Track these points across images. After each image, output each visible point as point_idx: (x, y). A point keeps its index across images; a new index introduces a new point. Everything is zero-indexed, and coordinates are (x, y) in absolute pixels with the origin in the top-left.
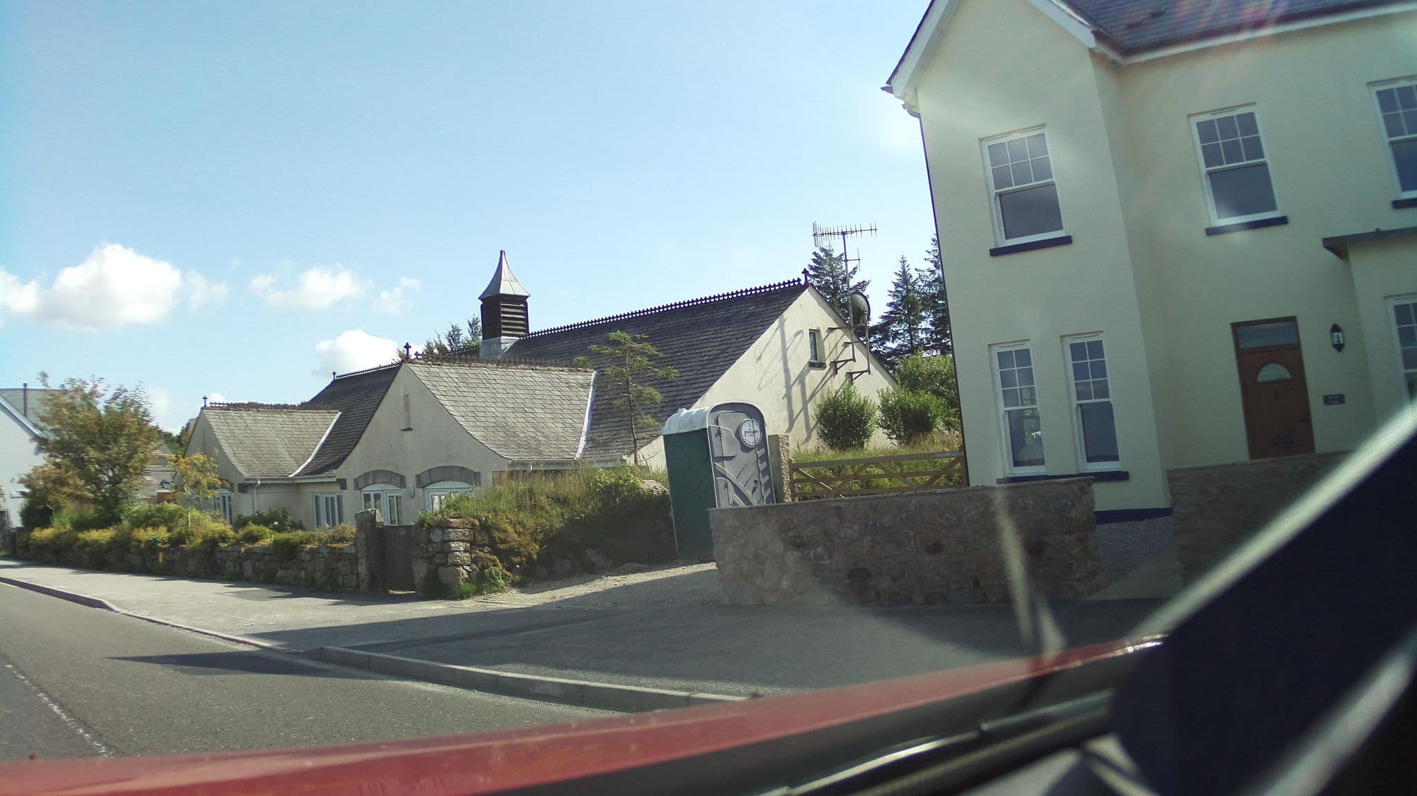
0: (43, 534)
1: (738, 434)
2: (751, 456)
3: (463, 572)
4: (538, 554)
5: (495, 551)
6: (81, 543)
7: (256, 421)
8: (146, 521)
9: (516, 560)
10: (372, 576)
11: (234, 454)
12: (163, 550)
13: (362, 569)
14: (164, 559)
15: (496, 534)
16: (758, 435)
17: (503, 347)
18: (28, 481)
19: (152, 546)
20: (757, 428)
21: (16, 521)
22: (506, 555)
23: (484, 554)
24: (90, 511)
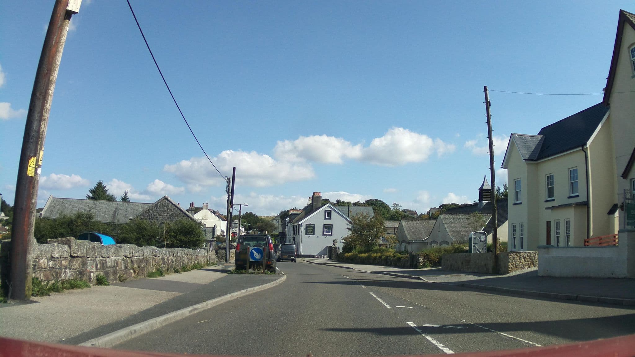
0: (348, 255)
1: (480, 238)
2: (482, 243)
3: (421, 264)
4: (437, 261)
5: (428, 260)
6: (359, 257)
7: (417, 224)
8: (376, 252)
9: (432, 262)
10: (410, 265)
11: (408, 233)
12: (378, 259)
13: (409, 263)
14: (378, 261)
15: (429, 257)
16: (485, 239)
17: (483, 204)
18: (345, 239)
19: (375, 258)
20: (485, 237)
21: (341, 251)
22: (430, 261)
23: (426, 261)
24: (363, 249)
